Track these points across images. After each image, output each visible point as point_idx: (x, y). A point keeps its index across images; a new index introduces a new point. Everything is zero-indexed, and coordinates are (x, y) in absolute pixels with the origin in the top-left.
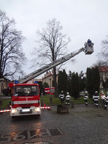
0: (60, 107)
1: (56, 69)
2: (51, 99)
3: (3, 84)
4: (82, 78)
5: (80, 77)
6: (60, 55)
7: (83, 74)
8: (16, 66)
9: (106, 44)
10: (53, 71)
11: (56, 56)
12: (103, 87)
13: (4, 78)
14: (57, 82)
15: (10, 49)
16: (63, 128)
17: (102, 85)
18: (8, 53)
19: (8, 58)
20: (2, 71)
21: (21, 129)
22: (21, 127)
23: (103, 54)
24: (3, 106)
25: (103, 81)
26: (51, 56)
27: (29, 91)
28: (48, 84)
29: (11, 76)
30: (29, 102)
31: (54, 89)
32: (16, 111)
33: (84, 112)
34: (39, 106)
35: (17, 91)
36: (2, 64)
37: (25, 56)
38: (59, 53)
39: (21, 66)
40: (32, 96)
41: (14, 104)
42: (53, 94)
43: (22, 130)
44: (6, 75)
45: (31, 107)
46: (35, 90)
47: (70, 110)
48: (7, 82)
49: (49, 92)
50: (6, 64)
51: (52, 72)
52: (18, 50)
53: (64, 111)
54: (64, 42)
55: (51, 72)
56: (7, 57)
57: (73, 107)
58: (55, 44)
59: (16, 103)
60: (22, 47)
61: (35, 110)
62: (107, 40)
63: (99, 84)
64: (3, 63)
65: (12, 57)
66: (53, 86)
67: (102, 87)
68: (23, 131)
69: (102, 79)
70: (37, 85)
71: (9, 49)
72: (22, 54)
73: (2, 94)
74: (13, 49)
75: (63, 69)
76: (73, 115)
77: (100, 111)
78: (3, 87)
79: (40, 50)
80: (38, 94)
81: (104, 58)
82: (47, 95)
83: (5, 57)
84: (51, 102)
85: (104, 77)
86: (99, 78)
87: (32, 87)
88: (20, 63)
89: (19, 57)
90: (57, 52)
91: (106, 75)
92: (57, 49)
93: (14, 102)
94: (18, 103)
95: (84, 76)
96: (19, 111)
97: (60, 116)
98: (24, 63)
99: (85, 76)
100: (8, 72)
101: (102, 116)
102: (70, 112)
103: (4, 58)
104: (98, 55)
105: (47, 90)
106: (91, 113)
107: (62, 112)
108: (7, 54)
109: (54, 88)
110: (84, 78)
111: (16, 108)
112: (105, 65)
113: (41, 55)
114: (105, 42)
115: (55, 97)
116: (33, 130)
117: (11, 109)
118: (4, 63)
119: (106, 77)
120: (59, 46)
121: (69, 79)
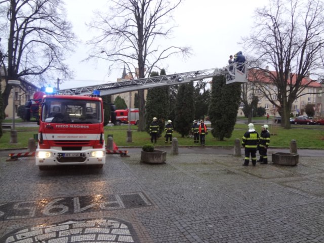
0: (147, 151)
1: (145, 67)
2: (129, 134)
3: (19, 94)
4: (202, 91)
5: (198, 90)
6: (157, 35)
7: (205, 84)
8: (50, 52)
9: (263, 18)
10: (138, 71)
11: (146, 37)
12: (243, 115)
13: (20, 80)
14: (145, 98)
15: (35, 8)
16: (152, 194)
17: (243, 110)
18: (30, 19)
19: (29, 32)
20: (15, 61)
21: (60, 193)
22: (60, 189)
23: (254, 39)
24: (19, 143)
25: (245, 102)
26: (134, 35)
27: (79, 112)
28: (125, 100)
29: (38, 75)
30: (80, 137)
31: (137, 114)
32: (49, 154)
33: (197, 164)
34: (101, 147)
35: (51, 111)
36: (14, 44)
37: (73, 30)
38: (154, 31)
39: (61, 55)
40: (87, 123)
41: (44, 138)
42: (135, 124)
43: (62, 195)
44: (25, 72)
45: (83, 148)
46: (94, 112)
47: (169, 159)
48: (27, 90)
49: (127, 119)
50: (23, 46)
51: (136, 74)
52: (54, 12)
53: (156, 161)
54: (167, 4)
55: (134, 75)
56: (26, 28)
57: (175, 153)
58: (146, 5)
59: (48, 137)
60: (64, 6)
61: (93, 154)
62: (266, 9)
63: (237, 108)
64: (17, 44)
65: (40, 29)
66: (136, 105)
67: (241, 113)
68: (64, 196)
69: (243, 96)
70: (99, 101)
71: (32, 8)
72: (64, 23)
73: (16, 117)
74: (41, 10)
75: (161, 68)
76: (175, 169)
77: (232, 163)
78: (20, 101)
79: (110, 17)
80: (100, 121)
81: (255, 51)
82: (122, 124)
83: (21, 28)
84: (130, 141)
85: (249, 92)
86: (239, 94)
87: (88, 105)
88: (60, 45)
89: (58, 31)
90: (150, 26)
91: (253, 89)
92: (151, 19)
93: (43, 135)
94: (53, 137)
95: (206, 88)
96: (56, 156)
97: (147, 169)
98: (69, 46)
99: (208, 87)
100: (29, 66)
101: (234, 173)
102: (167, 162)
103: (18, 30)
104: (243, 41)
105: (122, 114)
106: (212, 166)
107: (151, 161)
108: (27, 21)
109: (137, 109)
110: (206, 93)
111: (49, 148)
112: (254, 65)
113: (112, 31)
114: (261, 11)
115: (139, 130)
116: (87, 196)
117: (38, 149)
118: (19, 42)
119: (253, 94)
120: (155, 13)
121: (173, 92)
